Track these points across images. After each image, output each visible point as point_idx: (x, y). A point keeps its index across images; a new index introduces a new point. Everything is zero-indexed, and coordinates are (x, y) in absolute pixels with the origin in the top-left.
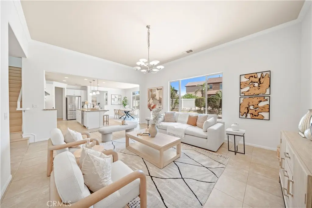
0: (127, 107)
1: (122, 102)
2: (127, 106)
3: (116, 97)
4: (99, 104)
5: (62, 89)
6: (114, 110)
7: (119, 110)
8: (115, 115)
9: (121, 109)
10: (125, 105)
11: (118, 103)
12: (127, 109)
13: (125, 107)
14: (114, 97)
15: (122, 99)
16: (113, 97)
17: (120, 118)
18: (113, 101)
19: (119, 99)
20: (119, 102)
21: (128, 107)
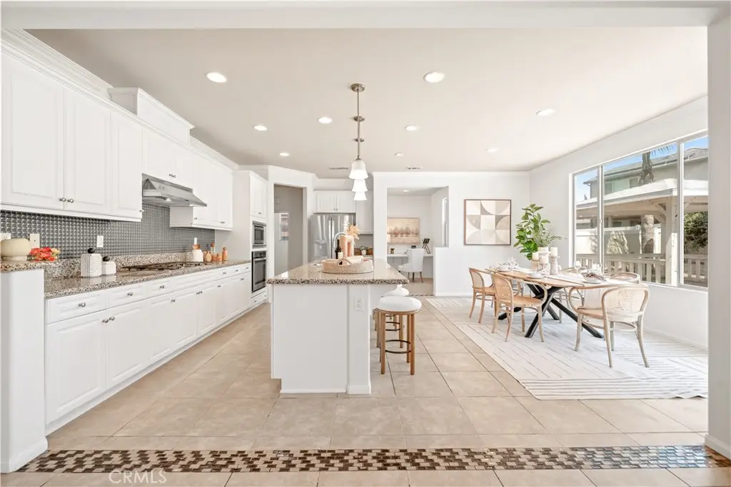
0: (546, 260)
1: (515, 234)
2: (542, 254)
3: (484, 212)
4: (426, 241)
5: (298, 193)
6: (472, 270)
7: (498, 275)
8: (475, 297)
9: (505, 268)
10: (531, 246)
11: (497, 238)
12: (547, 270)
13: (535, 255)
14: (478, 213)
15: (518, 219)
16: (473, 209)
17: (503, 317)
18: (471, 230)
19: (499, 218)
20: (503, 235)
21: (552, 258)
